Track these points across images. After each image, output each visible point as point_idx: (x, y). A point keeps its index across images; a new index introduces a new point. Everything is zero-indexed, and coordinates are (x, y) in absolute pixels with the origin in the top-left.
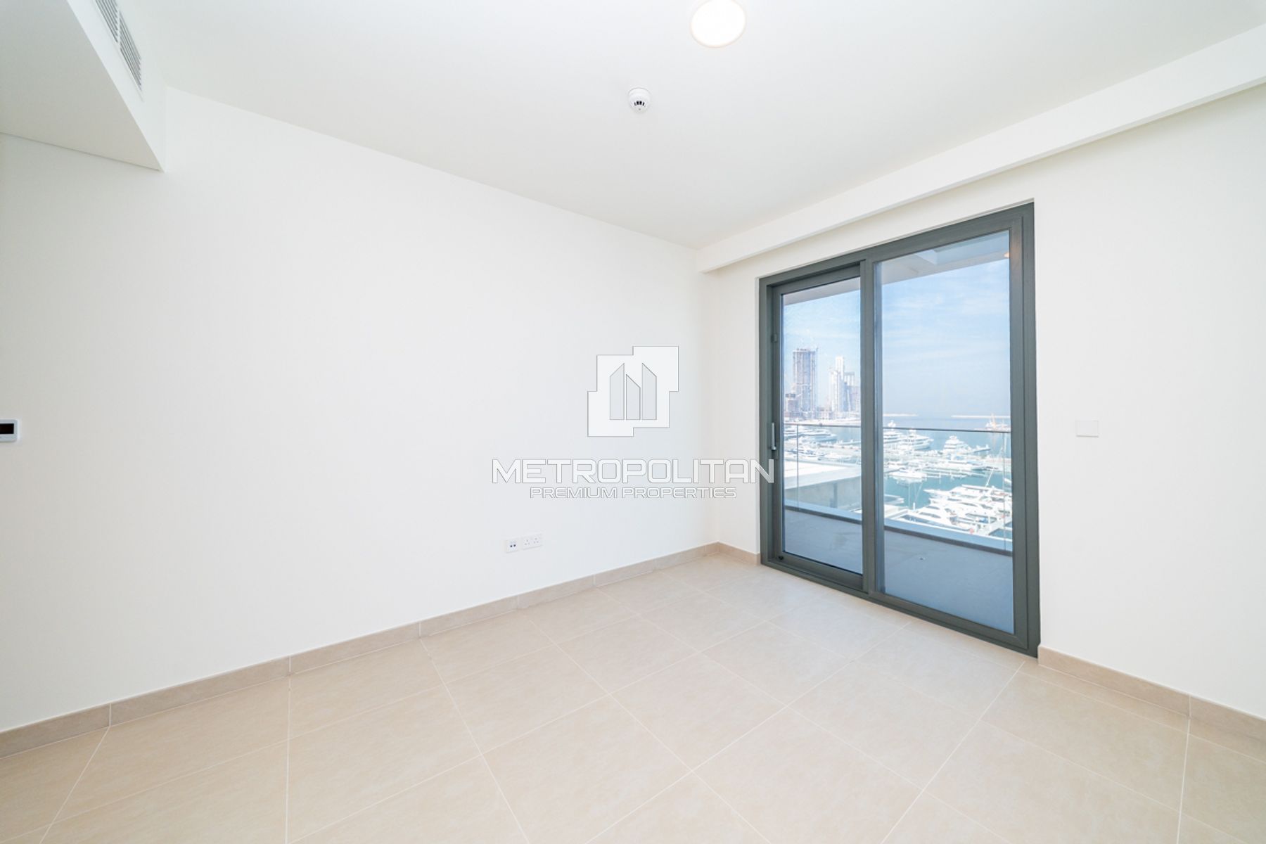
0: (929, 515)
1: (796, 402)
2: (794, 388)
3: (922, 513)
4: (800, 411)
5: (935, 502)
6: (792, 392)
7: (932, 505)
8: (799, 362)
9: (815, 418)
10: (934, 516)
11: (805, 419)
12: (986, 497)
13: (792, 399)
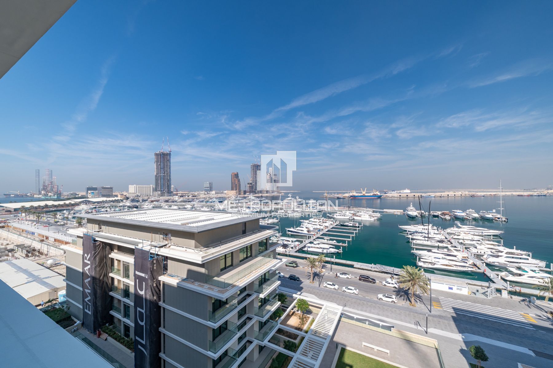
0: (300, 230)
1: (252, 187)
2: (251, 181)
3: (297, 230)
4: (254, 190)
5: (302, 225)
6: (251, 182)
7: (301, 226)
8: (253, 169)
9: (260, 193)
10: (302, 230)
11: (256, 193)
12: (320, 222)
13: (250, 185)
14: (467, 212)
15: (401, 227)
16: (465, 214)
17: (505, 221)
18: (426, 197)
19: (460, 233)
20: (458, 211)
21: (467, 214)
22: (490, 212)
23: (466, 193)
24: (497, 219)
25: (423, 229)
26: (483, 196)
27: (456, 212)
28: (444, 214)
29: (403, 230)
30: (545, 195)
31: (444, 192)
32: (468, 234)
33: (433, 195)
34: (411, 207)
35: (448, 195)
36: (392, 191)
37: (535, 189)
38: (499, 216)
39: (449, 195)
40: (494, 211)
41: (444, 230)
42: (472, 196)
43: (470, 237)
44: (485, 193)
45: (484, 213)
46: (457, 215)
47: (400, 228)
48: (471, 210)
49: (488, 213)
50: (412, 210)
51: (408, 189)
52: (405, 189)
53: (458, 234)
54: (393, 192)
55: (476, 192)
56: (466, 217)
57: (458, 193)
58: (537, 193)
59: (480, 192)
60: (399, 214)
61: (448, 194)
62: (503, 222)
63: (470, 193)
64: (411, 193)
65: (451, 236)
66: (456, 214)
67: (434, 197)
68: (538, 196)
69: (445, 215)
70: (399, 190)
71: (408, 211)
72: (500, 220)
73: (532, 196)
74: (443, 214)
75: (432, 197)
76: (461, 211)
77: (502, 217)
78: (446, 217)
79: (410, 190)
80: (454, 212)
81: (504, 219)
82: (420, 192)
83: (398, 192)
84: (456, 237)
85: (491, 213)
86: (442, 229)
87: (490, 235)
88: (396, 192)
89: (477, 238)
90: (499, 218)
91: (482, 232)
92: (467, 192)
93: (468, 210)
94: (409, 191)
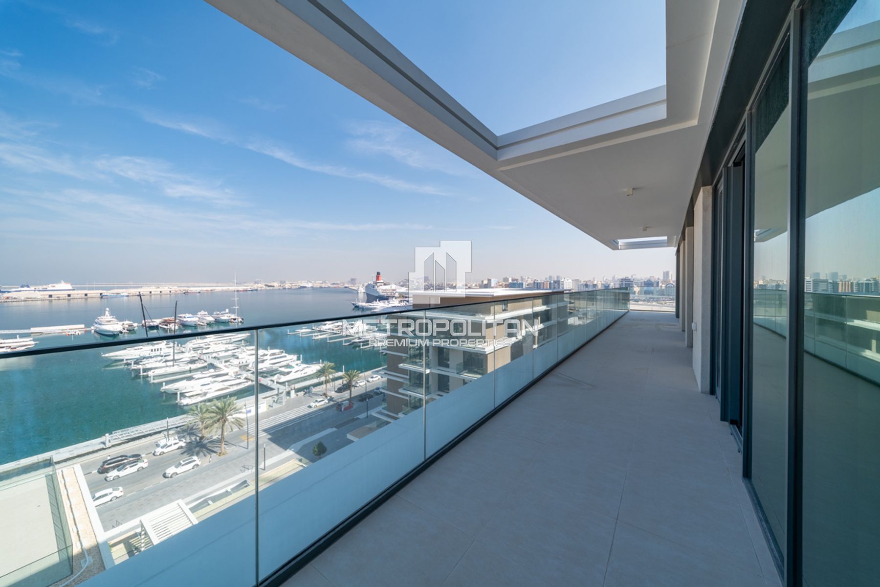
14: (199, 316)
15: (107, 355)
16: (197, 319)
17: (241, 322)
18: (112, 297)
19: (209, 344)
20: (187, 315)
21: (199, 318)
22: (223, 312)
23: (175, 289)
24: (233, 321)
25: (152, 351)
26: (199, 292)
27: (185, 317)
28: (166, 323)
29: (111, 360)
30: (256, 290)
31: (141, 287)
32: (219, 344)
33: (124, 292)
34: (107, 317)
35: (151, 292)
36: (22, 286)
37: (245, 283)
38: (233, 316)
39: (153, 293)
40: (227, 311)
41: (183, 346)
42: (186, 293)
43: (223, 347)
44: (200, 289)
45: (218, 314)
46: (187, 321)
47: (106, 357)
48: (203, 312)
49: (222, 314)
50: (109, 321)
51: (66, 282)
52: (58, 282)
53: (208, 346)
54: (26, 288)
55: (188, 287)
56: (199, 323)
57: (166, 289)
58: (249, 287)
59: (193, 287)
60: (78, 332)
61: (150, 290)
62: (240, 324)
63: (182, 289)
64: (74, 290)
65: (199, 352)
66: (185, 320)
67: (128, 296)
68: (252, 291)
69: (169, 323)
70: (40, 284)
71: (100, 324)
72: (236, 321)
73: (246, 291)
74: (164, 322)
75: (123, 296)
76: (191, 315)
77: (237, 317)
78: (171, 326)
79: (71, 285)
80: (181, 317)
81: (240, 320)
82: (97, 289)
83: (41, 288)
84: (205, 351)
85: (224, 314)
86: (180, 345)
87: (241, 341)
88: (33, 288)
89: (231, 347)
90: (235, 319)
91: (230, 339)
92: (176, 287)
93: (199, 313)
94: (69, 287)
